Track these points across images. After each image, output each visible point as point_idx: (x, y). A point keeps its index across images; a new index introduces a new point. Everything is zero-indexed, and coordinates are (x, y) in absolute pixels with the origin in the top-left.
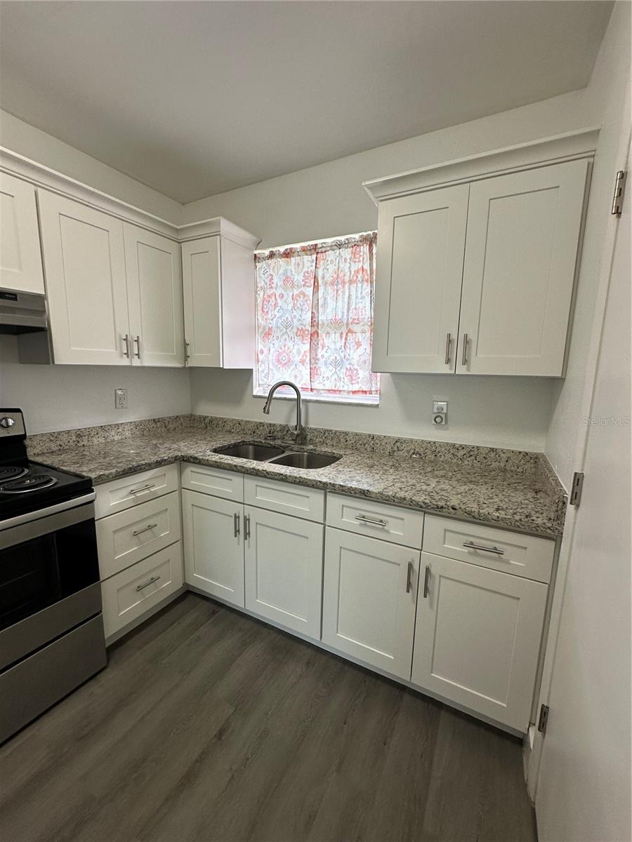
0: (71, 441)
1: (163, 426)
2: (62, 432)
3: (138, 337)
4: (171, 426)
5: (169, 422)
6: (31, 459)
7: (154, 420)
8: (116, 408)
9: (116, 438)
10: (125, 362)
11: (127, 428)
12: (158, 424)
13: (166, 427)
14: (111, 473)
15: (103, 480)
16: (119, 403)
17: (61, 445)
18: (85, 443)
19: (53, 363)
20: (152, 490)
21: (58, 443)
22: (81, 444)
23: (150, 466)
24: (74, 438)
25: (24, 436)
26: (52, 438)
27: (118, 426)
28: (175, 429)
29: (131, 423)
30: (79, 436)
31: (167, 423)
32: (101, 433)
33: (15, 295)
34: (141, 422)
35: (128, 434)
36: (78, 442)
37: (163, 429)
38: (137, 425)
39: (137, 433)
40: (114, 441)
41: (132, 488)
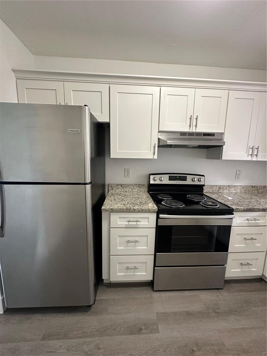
0: (217, 190)
1: (256, 189)
2: (214, 185)
3: (258, 147)
4: (260, 190)
5: (260, 188)
6: (204, 194)
7: (252, 186)
8: (235, 178)
9: (233, 192)
10: (249, 158)
11: (239, 188)
12: (254, 188)
13: (257, 190)
14: (241, 209)
15: (238, 210)
16: (237, 176)
17: (213, 191)
18: (221, 192)
19: (221, 159)
20: (257, 221)
21: (212, 189)
22: (219, 192)
23: (259, 210)
24: (218, 189)
25: (204, 185)
26: (211, 187)
27: (235, 186)
28: (262, 192)
29: (241, 186)
30: (220, 188)
31: (258, 189)
32: (228, 188)
33: (214, 134)
34: (246, 186)
35: (239, 191)
36: (219, 190)
37: (256, 191)
38: (243, 187)
39: (243, 191)
40: (232, 192)
41: (248, 218)
